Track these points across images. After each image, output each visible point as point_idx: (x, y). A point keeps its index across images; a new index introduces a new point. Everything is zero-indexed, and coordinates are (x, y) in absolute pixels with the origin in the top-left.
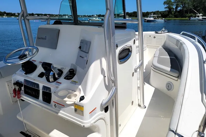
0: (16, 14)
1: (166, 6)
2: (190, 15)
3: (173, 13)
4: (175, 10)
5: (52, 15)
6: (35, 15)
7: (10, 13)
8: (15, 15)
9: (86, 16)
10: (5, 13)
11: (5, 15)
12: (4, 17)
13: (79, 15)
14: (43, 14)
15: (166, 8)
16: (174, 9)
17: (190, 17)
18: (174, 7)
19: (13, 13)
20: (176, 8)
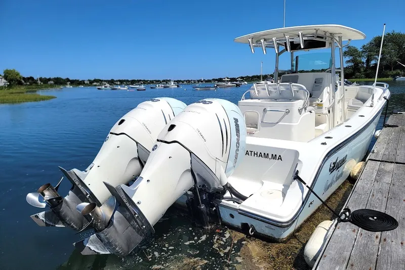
0: (86, 82)
1: (348, 58)
2: (395, 72)
3: (362, 70)
4: (365, 66)
6: (116, 83)
7: (76, 80)
8: (84, 83)
9: (202, 82)
10: (68, 80)
11: (69, 83)
12: (68, 86)
13: (190, 80)
14: (130, 80)
15: (348, 61)
16: (363, 63)
17: (394, 76)
18: (364, 60)
19: (80, 80)
20: (368, 61)
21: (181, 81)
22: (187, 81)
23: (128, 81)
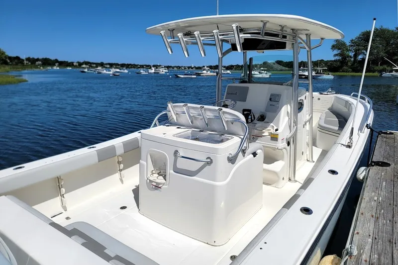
0: (75, 64)
1: (336, 52)
2: (381, 68)
3: (349, 64)
4: (352, 60)
5: (135, 65)
6: (106, 66)
7: (64, 61)
8: (73, 65)
9: (192, 68)
10: (56, 61)
11: (57, 64)
12: (55, 68)
13: (180, 66)
14: (119, 63)
15: (335, 55)
16: (351, 57)
17: (381, 71)
18: (352, 54)
19: (69, 62)
20: (356, 56)
21: (171, 67)
22: (177, 67)
23: (117, 64)
